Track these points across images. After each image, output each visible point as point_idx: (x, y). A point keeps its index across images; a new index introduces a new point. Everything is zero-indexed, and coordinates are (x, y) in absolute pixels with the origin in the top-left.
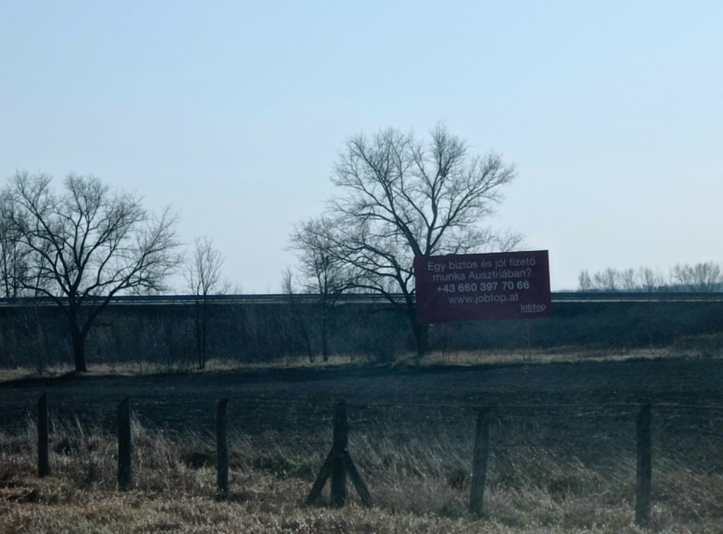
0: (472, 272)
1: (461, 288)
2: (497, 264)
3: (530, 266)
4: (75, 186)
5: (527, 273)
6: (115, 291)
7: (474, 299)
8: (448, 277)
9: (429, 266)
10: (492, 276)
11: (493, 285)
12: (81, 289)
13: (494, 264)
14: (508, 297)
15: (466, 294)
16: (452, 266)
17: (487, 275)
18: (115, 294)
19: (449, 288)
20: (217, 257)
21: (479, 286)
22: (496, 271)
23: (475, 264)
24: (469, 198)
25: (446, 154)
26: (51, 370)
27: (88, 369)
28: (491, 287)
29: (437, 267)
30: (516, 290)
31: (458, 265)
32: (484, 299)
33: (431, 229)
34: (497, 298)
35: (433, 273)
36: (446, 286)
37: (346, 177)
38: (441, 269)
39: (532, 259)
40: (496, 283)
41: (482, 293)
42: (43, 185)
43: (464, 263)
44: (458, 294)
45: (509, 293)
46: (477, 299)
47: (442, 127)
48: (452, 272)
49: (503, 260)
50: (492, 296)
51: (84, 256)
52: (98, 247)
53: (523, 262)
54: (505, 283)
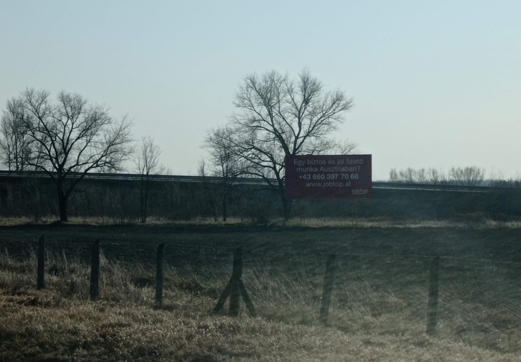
0: (322, 167)
1: (315, 177)
2: (338, 162)
3: (360, 165)
4: (65, 99)
5: (357, 169)
6: (88, 169)
7: (323, 184)
8: (306, 170)
9: (295, 162)
10: (335, 170)
11: (335, 176)
12: (66, 167)
13: (336, 162)
14: (344, 184)
15: (317, 181)
16: (309, 162)
17: (332, 169)
18: (88, 172)
19: (307, 177)
20: (156, 150)
21: (326, 176)
22: (337, 167)
23: (324, 162)
24: (322, 119)
25: (309, 89)
26: (44, 219)
27: (69, 220)
28: (334, 177)
29: (300, 163)
30: (350, 179)
31: (313, 162)
32: (329, 184)
33: (297, 138)
34: (337, 184)
35: (297, 166)
36: (305, 175)
37: (243, 101)
38: (302, 164)
39: (361, 160)
40: (337, 175)
41: (328, 181)
42: (43, 98)
43: (317, 161)
44: (312, 180)
45: (345, 181)
46: (325, 185)
47: (307, 72)
48: (309, 166)
49: (342, 160)
50: (334, 183)
51: (69, 146)
52: (78, 140)
53: (355, 162)
54: (343, 175)
